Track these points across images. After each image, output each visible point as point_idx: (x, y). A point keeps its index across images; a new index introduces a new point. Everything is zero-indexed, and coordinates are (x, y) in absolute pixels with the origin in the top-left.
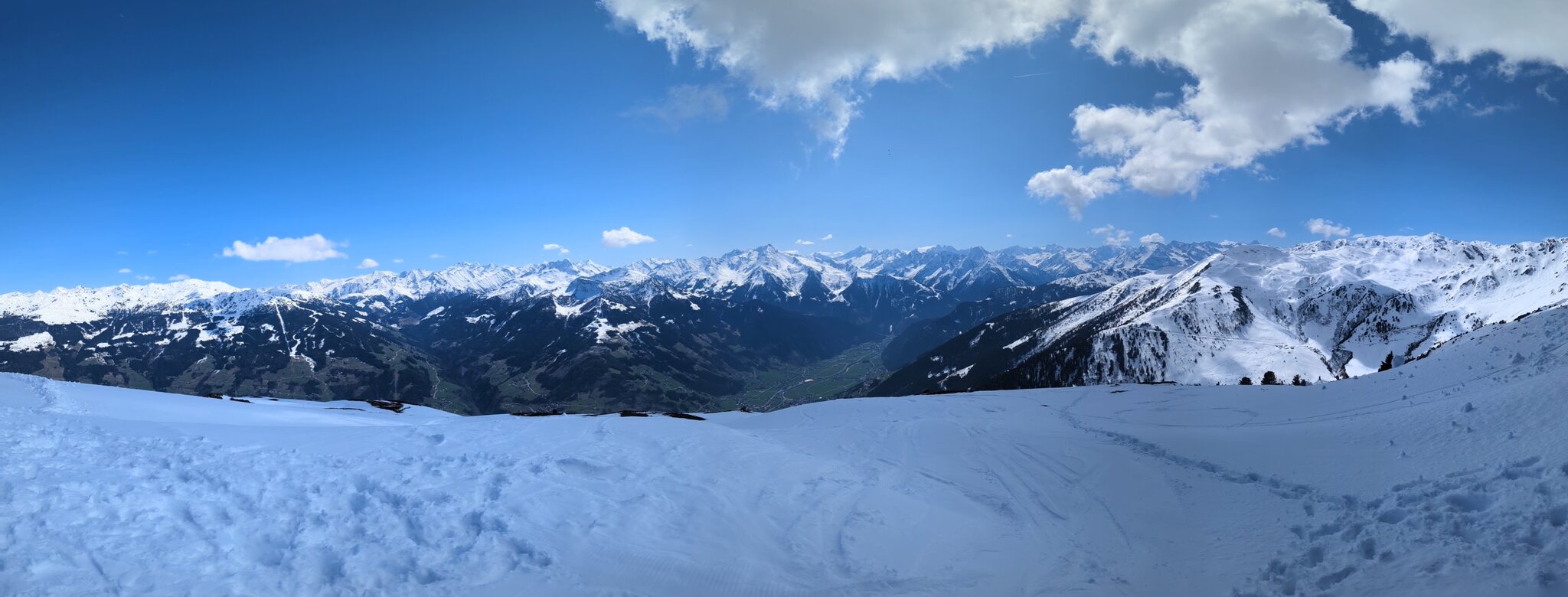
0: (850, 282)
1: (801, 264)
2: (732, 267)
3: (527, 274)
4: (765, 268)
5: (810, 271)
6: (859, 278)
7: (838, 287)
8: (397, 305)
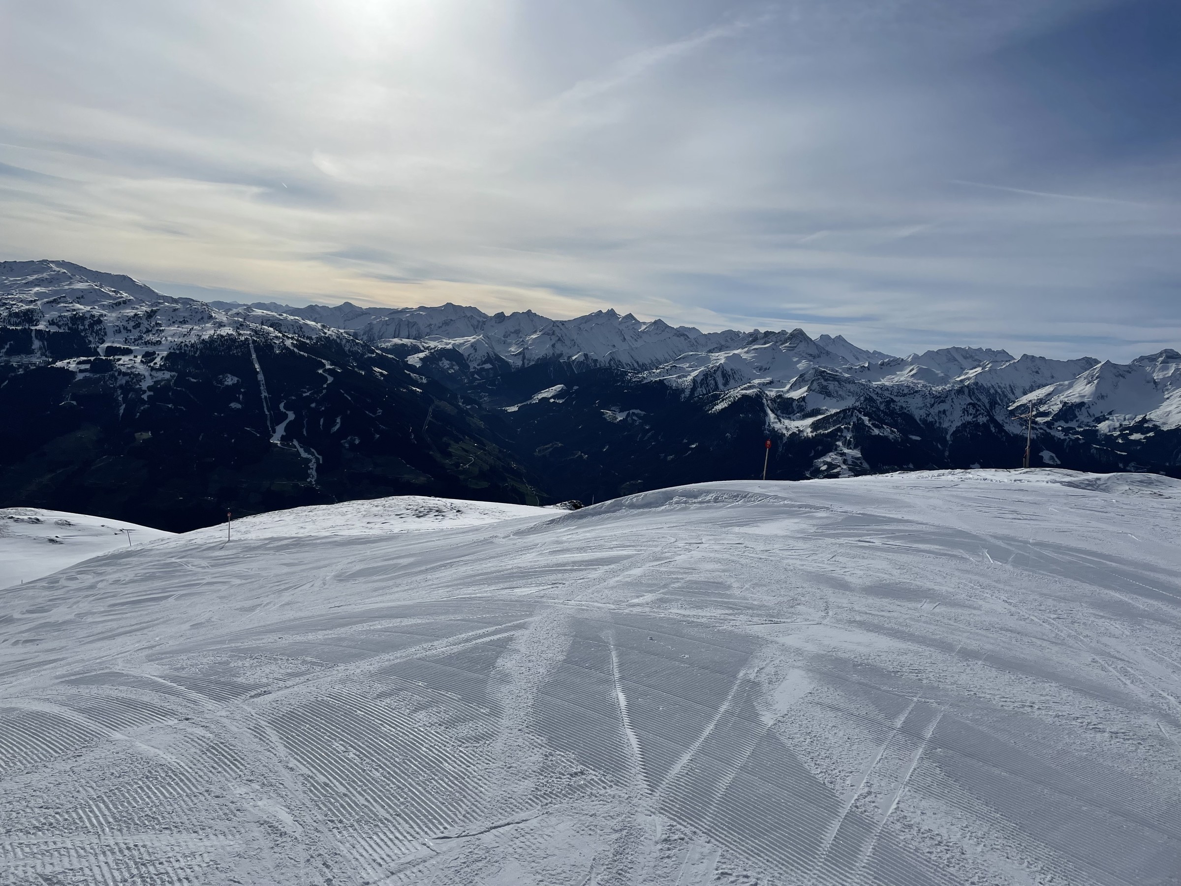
8: (479, 372)
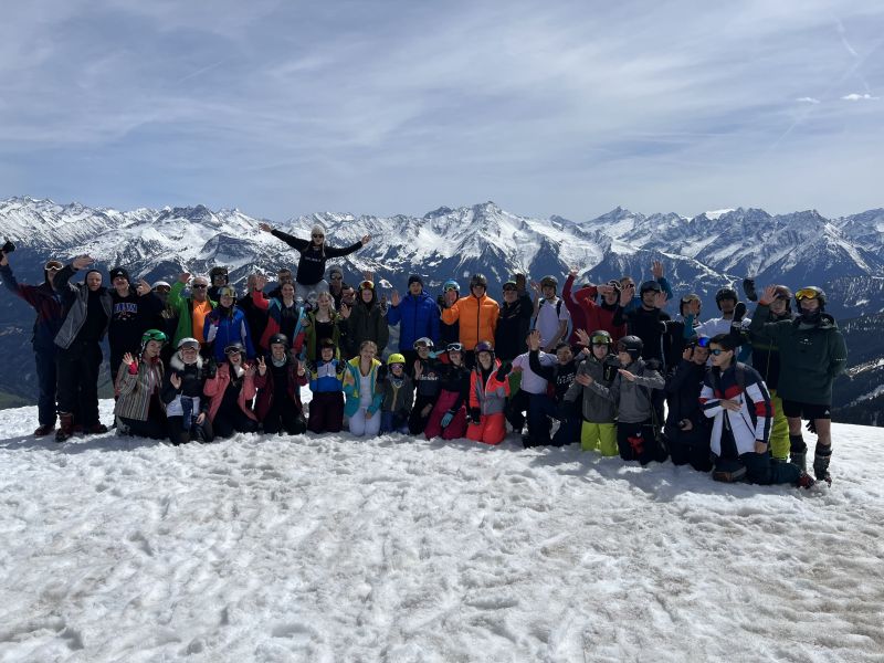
0: (599, 259)
1: (531, 232)
2: (438, 230)
3: (138, 223)
4: (482, 236)
5: (544, 242)
6: (613, 254)
7: (582, 264)
